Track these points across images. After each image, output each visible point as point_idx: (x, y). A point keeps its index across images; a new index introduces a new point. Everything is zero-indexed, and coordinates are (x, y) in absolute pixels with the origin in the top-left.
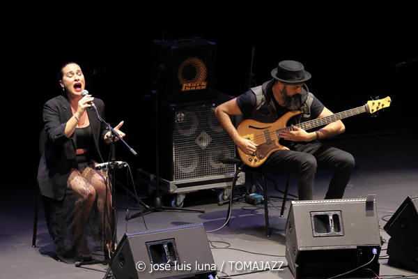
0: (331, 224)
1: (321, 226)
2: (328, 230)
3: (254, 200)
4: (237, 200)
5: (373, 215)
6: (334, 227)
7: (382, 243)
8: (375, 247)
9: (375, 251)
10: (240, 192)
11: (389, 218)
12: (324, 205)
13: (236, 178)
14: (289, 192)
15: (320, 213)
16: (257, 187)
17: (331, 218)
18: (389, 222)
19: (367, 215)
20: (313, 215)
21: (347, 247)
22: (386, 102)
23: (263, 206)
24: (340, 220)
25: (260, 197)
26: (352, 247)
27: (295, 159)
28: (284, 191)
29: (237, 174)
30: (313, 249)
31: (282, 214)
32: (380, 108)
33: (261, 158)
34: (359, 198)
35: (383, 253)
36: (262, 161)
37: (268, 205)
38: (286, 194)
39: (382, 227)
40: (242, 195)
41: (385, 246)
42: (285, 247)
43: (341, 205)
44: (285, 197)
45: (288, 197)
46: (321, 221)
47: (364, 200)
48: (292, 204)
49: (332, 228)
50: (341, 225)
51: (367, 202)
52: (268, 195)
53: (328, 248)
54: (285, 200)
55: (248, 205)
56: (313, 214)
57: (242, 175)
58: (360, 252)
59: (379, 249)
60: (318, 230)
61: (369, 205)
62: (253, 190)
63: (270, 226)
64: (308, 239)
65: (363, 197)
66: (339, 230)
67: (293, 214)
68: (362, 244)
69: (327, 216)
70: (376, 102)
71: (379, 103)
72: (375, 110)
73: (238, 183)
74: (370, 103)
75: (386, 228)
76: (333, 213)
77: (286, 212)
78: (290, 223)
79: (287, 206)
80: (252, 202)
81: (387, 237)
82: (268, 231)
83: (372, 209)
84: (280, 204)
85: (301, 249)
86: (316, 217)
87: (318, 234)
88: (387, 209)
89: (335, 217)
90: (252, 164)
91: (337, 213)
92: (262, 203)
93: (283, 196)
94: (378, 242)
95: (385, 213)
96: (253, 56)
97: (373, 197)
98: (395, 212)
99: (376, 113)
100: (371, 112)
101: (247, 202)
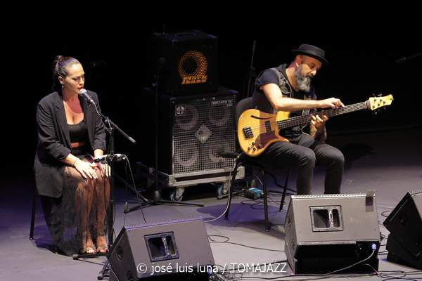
0: (331, 219)
1: (321, 220)
2: (328, 226)
3: (253, 194)
4: (237, 195)
5: (372, 210)
6: (334, 222)
7: (382, 238)
8: (375, 242)
9: (374, 246)
10: (238, 187)
11: (388, 214)
12: (323, 200)
13: (235, 173)
14: (288, 187)
15: (319, 208)
16: (257, 181)
17: (330, 212)
18: (389, 218)
19: (367, 211)
20: (312, 210)
21: (346, 243)
22: (388, 100)
23: (262, 200)
24: (340, 215)
25: (259, 191)
26: (351, 242)
27: (294, 153)
28: (283, 186)
29: (236, 168)
30: (313, 243)
31: (281, 208)
32: (382, 105)
34: (359, 193)
35: (383, 249)
37: (268, 199)
38: (285, 189)
39: (382, 222)
40: (241, 189)
41: (384, 242)
42: (284, 242)
43: (340, 200)
44: (285, 191)
45: (288, 191)
46: (321, 216)
47: (364, 195)
48: (291, 199)
49: (332, 223)
50: (340, 220)
51: (366, 197)
52: (268, 189)
53: (328, 243)
54: (284, 195)
55: (248, 199)
56: (313, 209)
57: (241, 169)
58: (359, 247)
59: (378, 245)
60: (317, 225)
61: (369, 200)
62: (252, 185)
63: (269, 221)
64: (308, 235)
65: (363, 193)
66: (338, 225)
67: (292, 208)
68: (362, 239)
69: (326, 212)
70: (378, 99)
71: (381, 101)
72: (376, 107)
73: (237, 177)
74: (371, 99)
75: (385, 224)
76: (333, 208)
77: (285, 207)
78: (290, 219)
79: (287, 200)
80: (251, 196)
81: (386, 233)
82: (265, 225)
83: (372, 204)
84: (280, 198)
85: (300, 244)
86: (316, 211)
87: (317, 229)
88: (387, 205)
89: (335, 212)
91: (337, 208)
92: (262, 197)
93: (282, 190)
94: (377, 238)
95: (384, 208)
96: (254, 50)
97: (372, 192)
98: (394, 207)
99: (376, 110)
100: (372, 109)
101: (247, 197)
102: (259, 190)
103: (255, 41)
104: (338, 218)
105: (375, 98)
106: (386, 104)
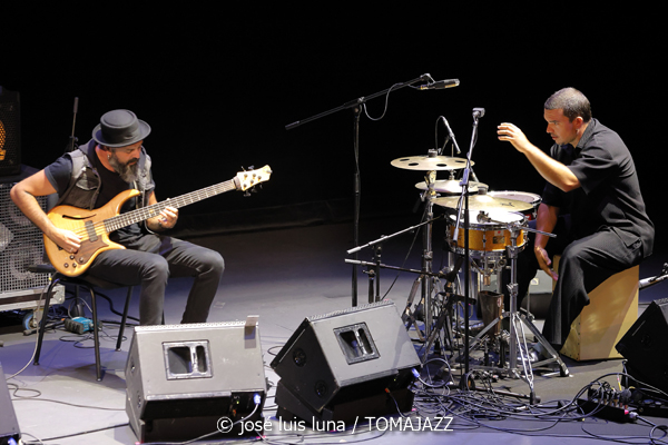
0: (194, 360)
1: (179, 361)
2: (189, 370)
3: (78, 326)
4: (53, 328)
5: (254, 346)
6: (199, 364)
7: (269, 387)
8: (258, 393)
9: (257, 399)
10: (55, 315)
11: (277, 351)
13: (49, 295)
14: (129, 314)
15: (177, 345)
16: (83, 306)
17: (193, 351)
18: (278, 357)
19: (247, 347)
20: (166, 348)
21: (216, 395)
22: (264, 174)
23: (92, 335)
24: (207, 355)
25: (87, 322)
26: (224, 394)
27: (136, 263)
28: (122, 312)
29: (51, 288)
30: (168, 397)
31: (118, 346)
32: (256, 182)
33: (81, 263)
35: (270, 402)
36: (84, 267)
37: (100, 333)
38: (124, 316)
39: (268, 364)
40: (59, 320)
41: (272, 392)
42: (125, 396)
43: (208, 332)
44: (123, 320)
45: (128, 321)
46: (180, 354)
47: (242, 324)
48: (135, 332)
49: (196, 366)
50: (208, 361)
51: (246, 327)
52: (100, 318)
53: (189, 396)
54: (122, 326)
55: (70, 334)
56: (167, 346)
57: (60, 289)
58: (235, 401)
59: (263, 396)
60: (174, 370)
61: (250, 332)
62: (77, 312)
63: (102, 364)
64: (161, 384)
65: (240, 320)
66: (205, 369)
67: (137, 346)
68: (239, 388)
69: (187, 349)
70: (250, 173)
71: (254, 176)
72: (249, 186)
73: (53, 302)
74: (240, 175)
75: (274, 365)
76: (197, 344)
77: (125, 346)
78: (133, 361)
79: (127, 333)
80: (75, 330)
81: (275, 378)
82: (97, 372)
83: (254, 337)
84: (116, 332)
85: (149, 398)
86: (174, 350)
87: (175, 376)
88: (275, 338)
89: (200, 350)
90: (70, 272)
91: (203, 343)
92: (90, 331)
93: (119, 319)
94: (261, 387)
95: (272, 343)
96: (75, 111)
97: (254, 320)
98: (286, 341)
99: (249, 190)
100: (243, 189)
101: (68, 330)
102: (87, 320)
103: (77, 99)
104: (204, 359)
105: (245, 172)
106: (261, 180)
